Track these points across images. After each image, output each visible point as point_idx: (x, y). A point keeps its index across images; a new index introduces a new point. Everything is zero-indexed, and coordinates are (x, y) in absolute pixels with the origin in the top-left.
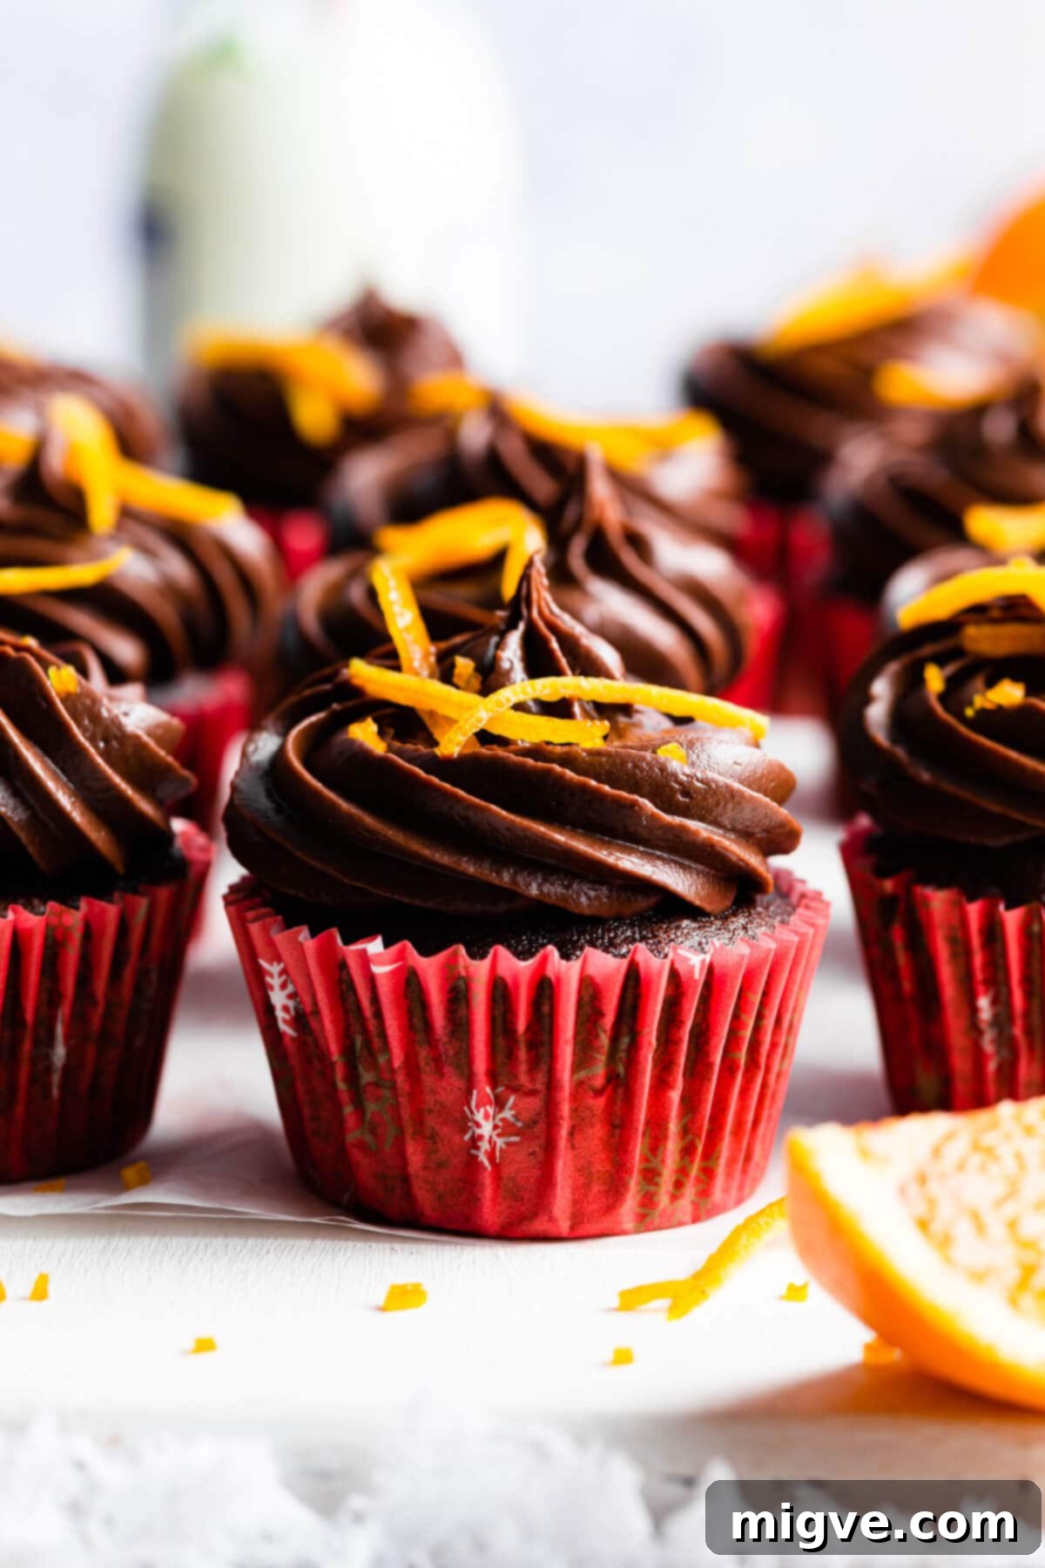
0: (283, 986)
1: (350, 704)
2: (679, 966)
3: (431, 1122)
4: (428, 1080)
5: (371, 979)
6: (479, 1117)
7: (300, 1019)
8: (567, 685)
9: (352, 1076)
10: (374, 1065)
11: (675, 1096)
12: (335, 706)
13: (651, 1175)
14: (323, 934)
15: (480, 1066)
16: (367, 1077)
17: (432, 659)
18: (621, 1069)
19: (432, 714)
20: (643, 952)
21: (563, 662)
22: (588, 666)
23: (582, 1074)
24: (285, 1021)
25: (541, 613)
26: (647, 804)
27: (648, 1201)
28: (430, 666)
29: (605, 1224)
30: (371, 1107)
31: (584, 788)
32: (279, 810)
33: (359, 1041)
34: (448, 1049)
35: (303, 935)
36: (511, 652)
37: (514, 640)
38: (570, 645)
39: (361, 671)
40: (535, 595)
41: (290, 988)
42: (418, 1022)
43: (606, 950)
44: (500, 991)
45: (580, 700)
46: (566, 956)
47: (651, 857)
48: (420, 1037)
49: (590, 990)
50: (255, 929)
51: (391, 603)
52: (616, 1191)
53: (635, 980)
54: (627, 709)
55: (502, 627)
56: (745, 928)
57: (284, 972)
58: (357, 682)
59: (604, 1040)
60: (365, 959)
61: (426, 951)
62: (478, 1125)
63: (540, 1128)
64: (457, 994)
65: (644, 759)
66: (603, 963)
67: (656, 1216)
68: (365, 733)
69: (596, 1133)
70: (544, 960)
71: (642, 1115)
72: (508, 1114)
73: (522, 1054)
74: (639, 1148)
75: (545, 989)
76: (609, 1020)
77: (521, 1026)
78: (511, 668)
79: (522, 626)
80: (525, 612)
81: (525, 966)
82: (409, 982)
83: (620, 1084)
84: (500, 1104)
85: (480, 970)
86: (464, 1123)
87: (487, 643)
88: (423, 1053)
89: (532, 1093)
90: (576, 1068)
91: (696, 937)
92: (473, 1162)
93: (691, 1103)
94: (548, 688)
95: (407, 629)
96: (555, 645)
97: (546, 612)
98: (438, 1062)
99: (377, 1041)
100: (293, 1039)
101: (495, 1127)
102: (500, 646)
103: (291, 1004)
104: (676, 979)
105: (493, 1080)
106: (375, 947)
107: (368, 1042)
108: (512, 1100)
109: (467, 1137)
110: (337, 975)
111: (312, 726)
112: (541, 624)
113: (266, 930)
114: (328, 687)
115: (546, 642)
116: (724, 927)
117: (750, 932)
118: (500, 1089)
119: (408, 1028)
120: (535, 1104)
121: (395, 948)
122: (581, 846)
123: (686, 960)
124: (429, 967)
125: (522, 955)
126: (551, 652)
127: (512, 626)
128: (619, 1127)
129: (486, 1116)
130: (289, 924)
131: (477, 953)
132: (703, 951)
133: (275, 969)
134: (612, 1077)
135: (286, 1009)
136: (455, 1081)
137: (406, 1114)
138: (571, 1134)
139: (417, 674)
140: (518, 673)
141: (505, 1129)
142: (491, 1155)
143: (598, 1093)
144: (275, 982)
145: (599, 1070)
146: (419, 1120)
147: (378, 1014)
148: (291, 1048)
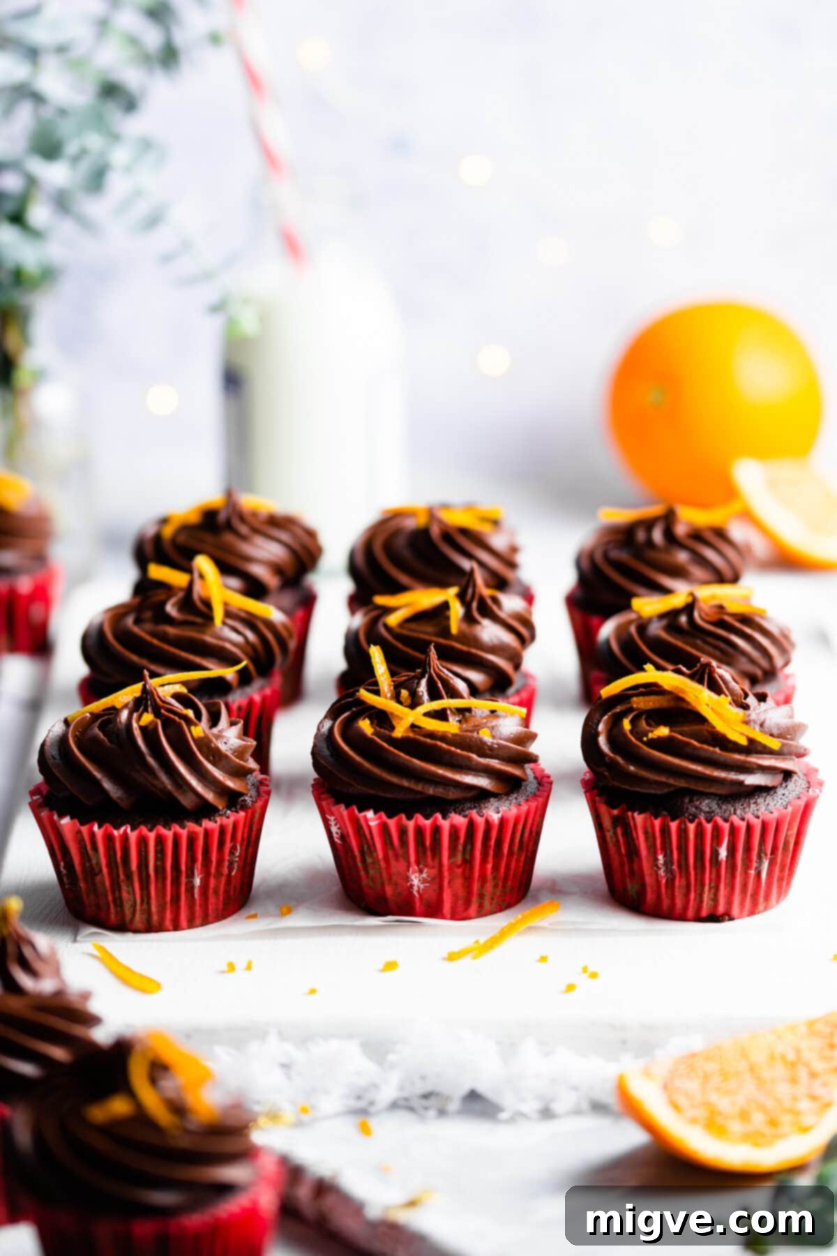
0: (336, 825)
1: (360, 708)
2: (490, 819)
3: (395, 878)
4: (393, 863)
5: (369, 827)
6: (413, 877)
7: (343, 837)
8: (446, 703)
9: (363, 860)
10: (371, 856)
11: (489, 866)
12: (354, 709)
13: (481, 896)
14: (350, 809)
15: (412, 859)
16: (369, 860)
17: (392, 688)
18: (468, 857)
19: (392, 714)
20: (474, 813)
21: (443, 693)
22: (454, 693)
23: (452, 860)
24: (337, 838)
25: (434, 670)
26: (474, 756)
27: (481, 906)
28: (391, 691)
29: (465, 915)
30: (371, 872)
31: (450, 751)
32: (332, 755)
33: (365, 847)
34: (400, 852)
35: (342, 808)
36: (423, 688)
37: (424, 682)
38: (446, 683)
39: (364, 694)
40: (432, 664)
41: (338, 826)
42: (388, 841)
43: (460, 814)
44: (419, 831)
45: (450, 709)
46: (444, 817)
47: (476, 775)
48: (389, 847)
49: (454, 830)
50: (324, 803)
51: (377, 663)
52: (468, 903)
53: (472, 825)
54: (469, 710)
55: (419, 676)
56: (516, 799)
57: (335, 820)
58: (362, 698)
59: (460, 847)
60: (366, 820)
61: (390, 816)
62: (412, 880)
63: (437, 880)
64: (402, 832)
65: (473, 737)
66: (459, 820)
67: (484, 911)
68: (365, 725)
69: (459, 882)
70: (436, 819)
71: (477, 874)
72: (424, 875)
73: (429, 854)
74: (476, 886)
75: (436, 829)
76: (462, 840)
77: (428, 843)
78: (423, 695)
79: (427, 676)
80: (428, 670)
81: (428, 822)
82: (384, 828)
83: (468, 862)
84: (421, 871)
85: (411, 825)
86: (407, 879)
87: (413, 683)
88: (391, 853)
89: (433, 867)
90: (450, 857)
91: (496, 804)
92: (411, 894)
93: (496, 868)
94: (437, 705)
95: (382, 675)
96: (440, 685)
97: (437, 669)
98: (397, 857)
99: (372, 848)
100: (341, 845)
101: (420, 880)
102: (418, 684)
103: (339, 831)
104: (488, 824)
105: (418, 863)
106: (370, 814)
107: (369, 847)
108: (426, 870)
109: (409, 884)
110: (356, 823)
111: (345, 718)
112: (434, 675)
113: (328, 804)
114: (350, 699)
115: (436, 683)
116: (507, 799)
117: (518, 800)
118: (421, 866)
119: (384, 844)
120: (434, 872)
121: (378, 815)
122: (449, 774)
123: (491, 816)
124: (392, 823)
125: (427, 817)
126: (438, 688)
127: (422, 676)
128: (468, 879)
129: (416, 877)
130: (337, 802)
131: (409, 818)
132: (498, 812)
133: (332, 818)
134: (464, 860)
135: (337, 833)
136: (403, 863)
137: (385, 875)
138: (449, 882)
139: (386, 697)
140: (426, 697)
141: (424, 881)
142: (418, 892)
143: (459, 867)
144: (333, 823)
145: (459, 858)
146: (390, 878)
147: (372, 838)
148: (340, 847)
